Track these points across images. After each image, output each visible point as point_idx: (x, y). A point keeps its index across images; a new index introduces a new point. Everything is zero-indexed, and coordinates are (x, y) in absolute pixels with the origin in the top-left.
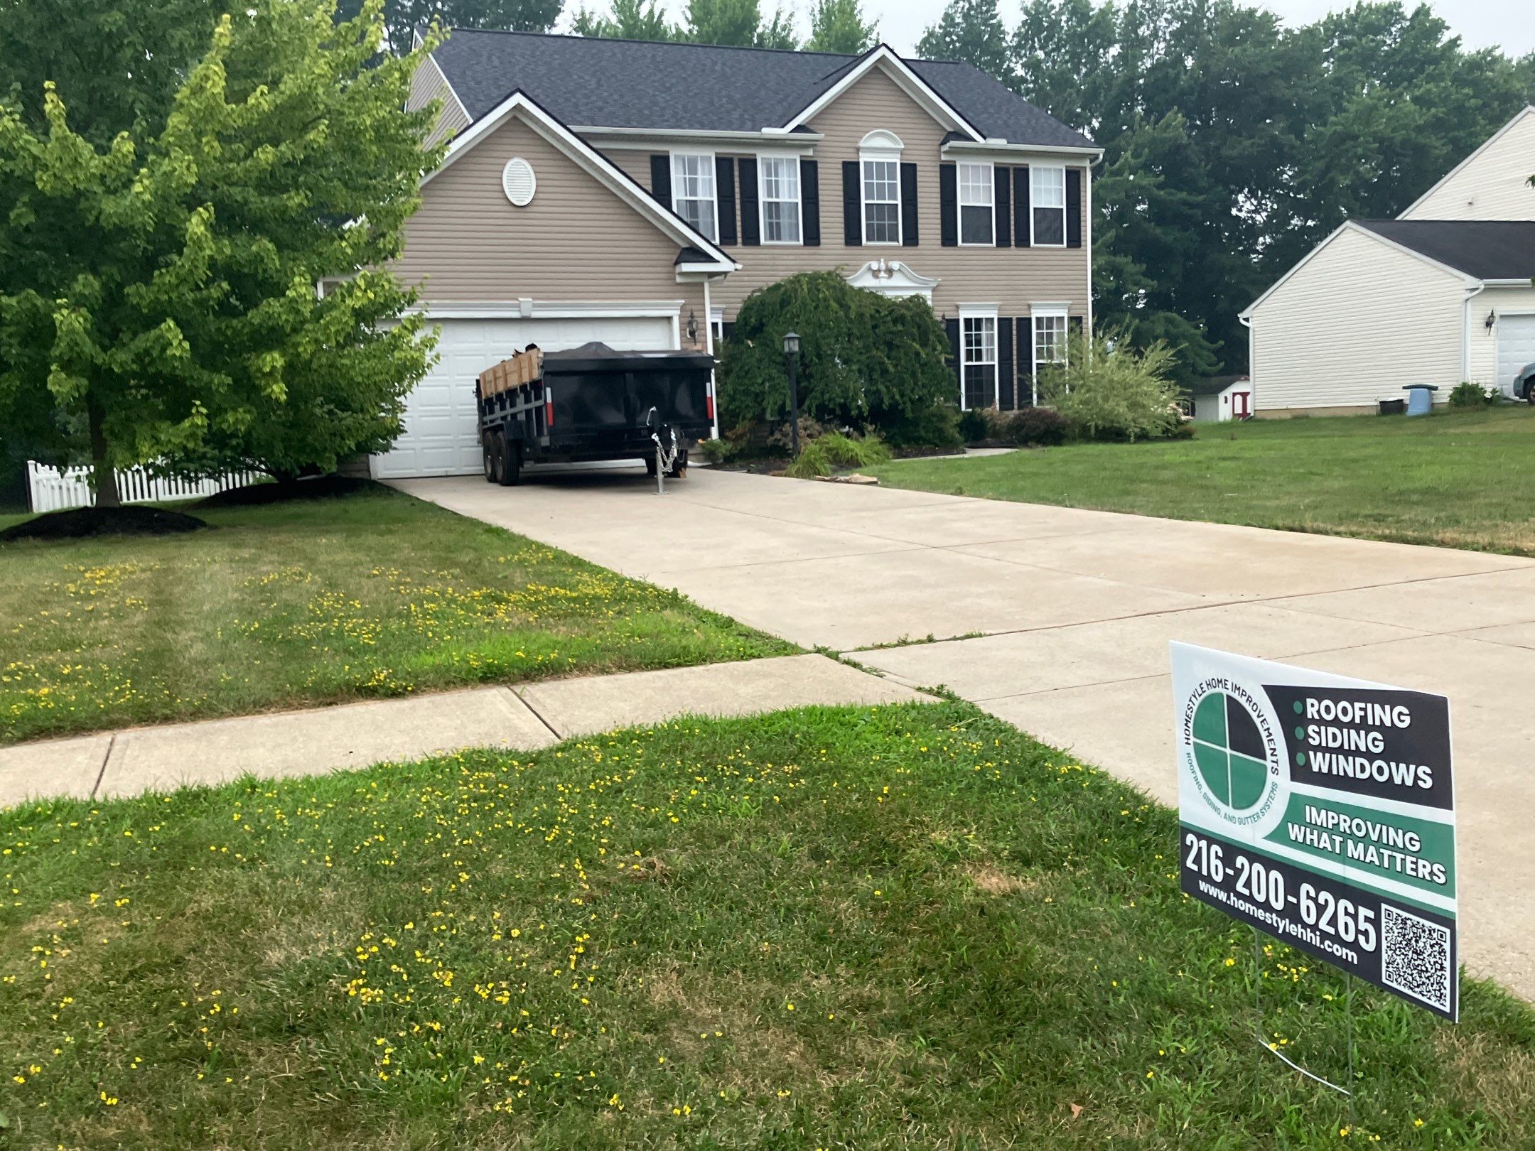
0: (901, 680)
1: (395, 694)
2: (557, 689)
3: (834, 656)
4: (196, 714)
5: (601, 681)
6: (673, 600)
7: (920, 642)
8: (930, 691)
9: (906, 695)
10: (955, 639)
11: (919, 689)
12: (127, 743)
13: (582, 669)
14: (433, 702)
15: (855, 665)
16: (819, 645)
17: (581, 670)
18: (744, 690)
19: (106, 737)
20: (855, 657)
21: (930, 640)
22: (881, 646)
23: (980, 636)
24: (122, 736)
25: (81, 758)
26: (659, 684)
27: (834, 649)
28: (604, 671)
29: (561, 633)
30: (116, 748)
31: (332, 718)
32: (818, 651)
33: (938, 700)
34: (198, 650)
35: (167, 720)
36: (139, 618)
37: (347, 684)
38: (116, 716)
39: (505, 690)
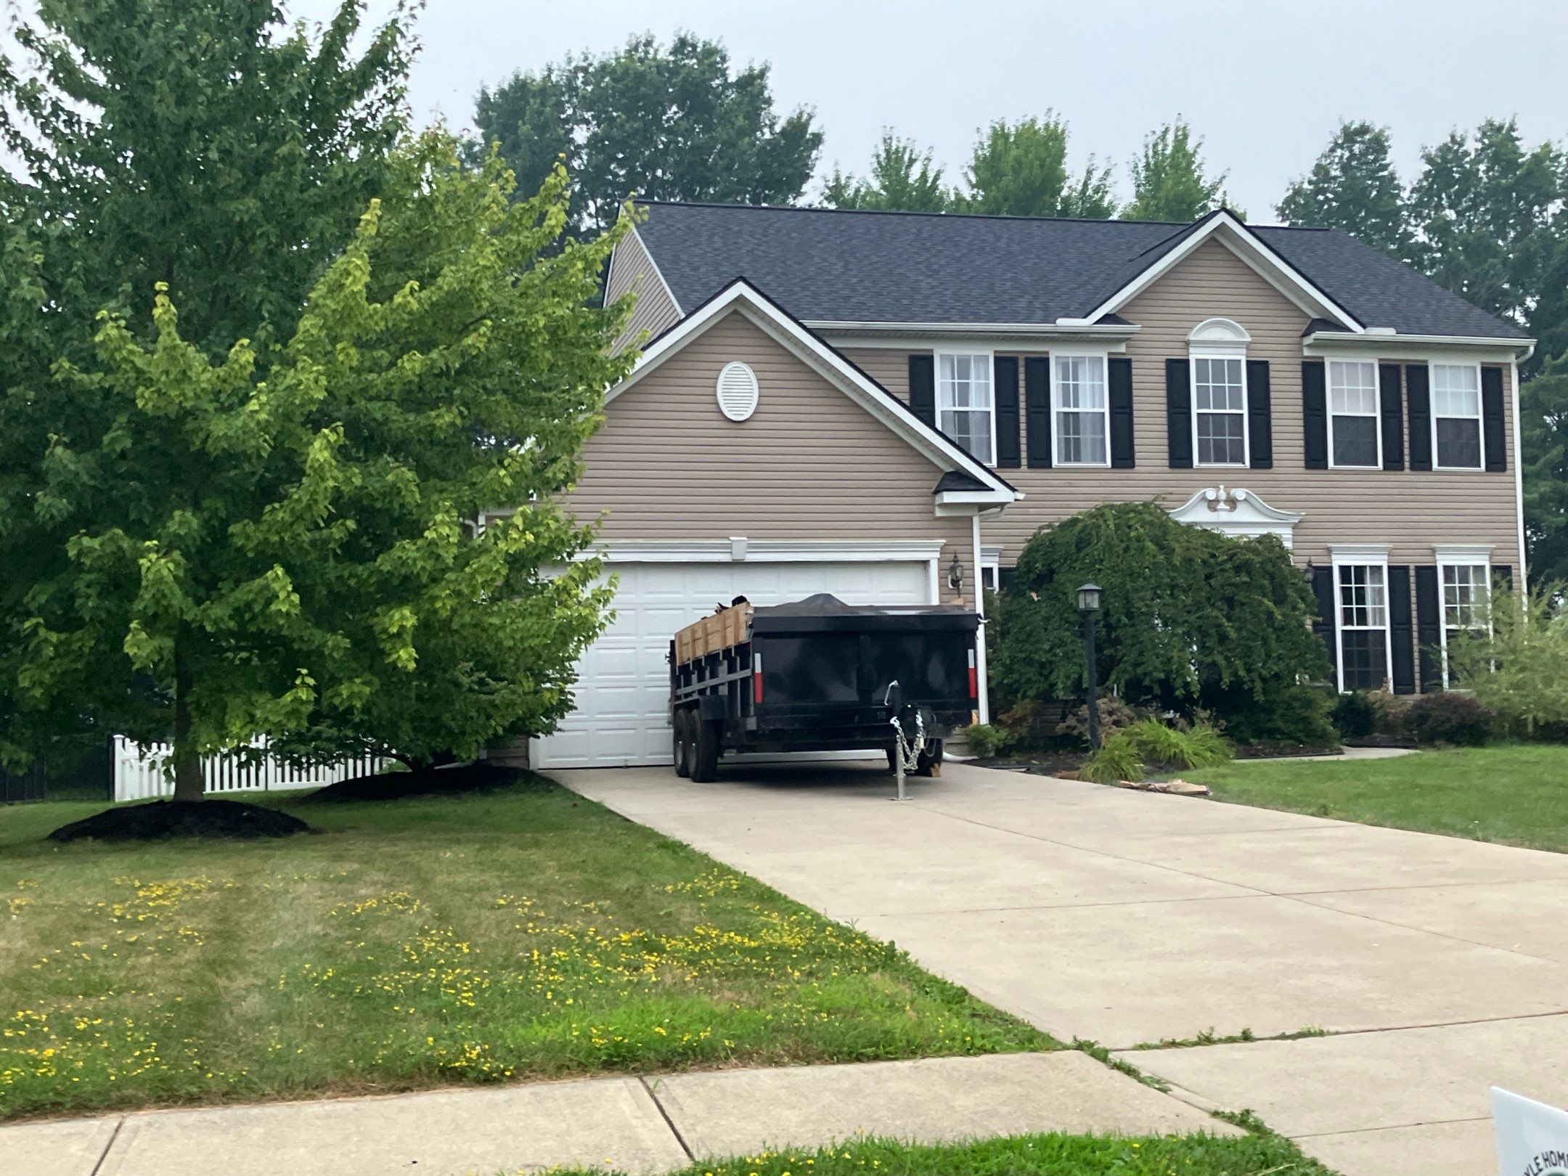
0: (1194, 1098)
1: (488, 1080)
2: (703, 1085)
3: (1101, 1055)
4: (231, 1095)
5: (766, 1076)
6: (888, 959)
7: (1231, 1040)
8: (1230, 1118)
9: (1195, 1122)
10: (1283, 1037)
11: (1216, 1114)
12: (136, 1131)
13: (743, 1057)
14: (535, 1094)
15: (1130, 1071)
16: (1082, 1038)
17: (740, 1058)
18: (964, 1101)
19: (112, 1120)
20: (1132, 1059)
21: (1246, 1037)
22: (1173, 1044)
23: (1322, 1034)
24: (134, 1120)
25: (74, 1148)
26: (846, 1084)
27: (1103, 1044)
28: (773, 1061)
29: (723, 1000)
30: (122, 1136)
31: (402, 1110)
32: (1079, 1046)
33: (1240, 1133)
34: (253, 1004)
35: (192, 1101)
36: (189, 955)
37: (429, 1063)
38: (128, 1092)
39: (634, 1082)
